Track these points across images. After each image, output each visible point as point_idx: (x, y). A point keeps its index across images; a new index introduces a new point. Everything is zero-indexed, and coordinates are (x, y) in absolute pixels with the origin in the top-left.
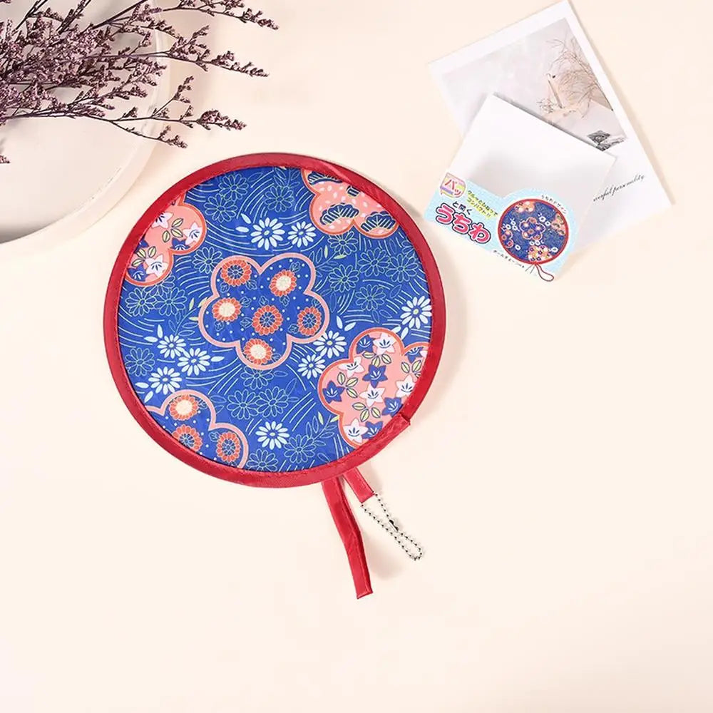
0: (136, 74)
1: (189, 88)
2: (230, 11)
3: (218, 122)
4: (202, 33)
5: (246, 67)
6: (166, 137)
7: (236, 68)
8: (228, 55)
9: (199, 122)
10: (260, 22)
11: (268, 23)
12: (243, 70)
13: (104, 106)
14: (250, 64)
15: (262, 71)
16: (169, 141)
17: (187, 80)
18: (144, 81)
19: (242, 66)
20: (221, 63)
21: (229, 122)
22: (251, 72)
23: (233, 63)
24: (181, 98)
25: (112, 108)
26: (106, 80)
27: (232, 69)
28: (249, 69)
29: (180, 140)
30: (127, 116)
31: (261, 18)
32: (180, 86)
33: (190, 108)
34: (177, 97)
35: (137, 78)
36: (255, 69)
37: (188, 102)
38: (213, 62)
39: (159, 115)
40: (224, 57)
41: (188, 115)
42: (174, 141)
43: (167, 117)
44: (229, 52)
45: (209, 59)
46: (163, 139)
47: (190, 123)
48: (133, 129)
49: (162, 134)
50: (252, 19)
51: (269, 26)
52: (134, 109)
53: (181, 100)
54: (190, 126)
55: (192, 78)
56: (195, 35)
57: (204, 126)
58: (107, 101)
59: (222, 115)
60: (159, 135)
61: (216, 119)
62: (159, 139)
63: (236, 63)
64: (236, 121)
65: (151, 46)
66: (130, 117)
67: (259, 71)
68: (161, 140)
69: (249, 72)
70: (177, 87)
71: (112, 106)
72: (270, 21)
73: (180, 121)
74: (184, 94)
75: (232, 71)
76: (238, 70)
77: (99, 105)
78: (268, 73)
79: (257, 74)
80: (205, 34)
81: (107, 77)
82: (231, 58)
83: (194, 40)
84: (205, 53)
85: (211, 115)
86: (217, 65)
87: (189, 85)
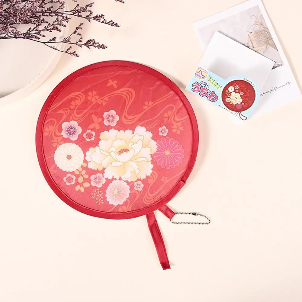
0: (56, 21)
1: (81, 29)
3: (94, 45)
5: (110, 22)
6: (69, 52)
7: (104, 22)
8: (102, 16)
9: (85, 45)
12: (108, 23)
13: (40, 35)
14: (112, 21)
15: (117, 24)
16: (71, 53)
17: (81, 25)
18: (60, 25)
19: (108, 21)
20: (98, 20)
22: (112, 24)
23: (103, 19)
24: (77, 33)
25: (44, 36)
27: (103, 22)
28: (111, 23)
29: (76, 53)
30: (51, 41)
32: (77, 27)
33: (81, 38)
34: (75, 32)
35: (57, 23)
37: (80, 35)
38: (94, 18)
39: (67, 41)
40: (99, 16)
41: (80, 41)
42: (74, 53)
43: (70, 42)
44: (102, 14)
45: (92, 16)
48: (54, 47)
49: (67, 50)
52: (55, 38)
53: (77, 34)
54: (81, 46)
55: (83, 24)
56: (87, 6)
58: (42, 33)
59: (96, 42)
62: (66, 52)
63: (105, 20)
64: (103, 45)
65: (64, 8)
67: (115, 24)
68: (67, 53)
69: (111, 25)
70: (76, 28)
73: (76, 44)
74: (79, 31)
76: (106, 23)
77: (38, 35)
78: (119, 25)
79: (115, 25)
80: (92, 6)
81: (42, 21)
82: (103, 17)
83: (86, 8)
84: (90, 14)
85: (91, 42)
86: (96, 20)
87: (81, 27)
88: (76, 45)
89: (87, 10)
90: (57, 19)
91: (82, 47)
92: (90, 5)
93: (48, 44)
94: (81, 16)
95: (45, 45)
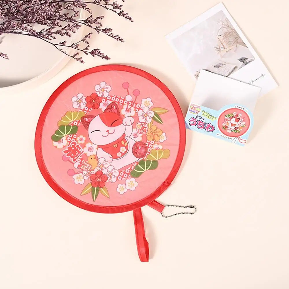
1: (89, 37)
2: (115, 10)
3: (99, 55)
5: (116, 36)
6: (76, 57)
7: (111, 35)
8: (110, 30)
9: (91, 53)
10: (126, 17)
11: (129, 18)
12: (114, 37)
13: (52, 37)
14: (118, 36)
15: (122, 39)
16: (77, 59)
17: (89, 34)
18: (70, 30)
19: (114, 35)
21: (103, 56)
22: (118, 39)
23: (111, 33)
24: (85, 41)
25: (55, 38)
26: (56, 25)
28: (117, 37)
29: (82, 59)
31: (127, 16)
32: (86, 36)
33: (88, 46)
34: (83, 40)
35: (68, 28)
36: (120, 38)
37: (88, 43)
38: (103, 30)
39: (75, 46)
40: (108, 29)
41: (87, 49)
42: (79, 59)
43: (77, 48)
44: (110, 28)
45: (101, 28)
47: (87, 53)
48: (62, 50)
50: (123, 15)
51: (130, 20)
52: (65, 42)
54: (87, 54)
55: (92, 33)
56: (97, 18)
57: (92, 55)
58: (54, 35)
59: (101, 52)
60: (73, 55)
61: (98, 53)
62: (73, 57)
63: (112, 33)
64: (106, 56)
65: (77, 17)
66: (62, 45)
67: (121, 39)
69: (117, 39)
71: (55, 37)
72: (130, 18)
73: (83, 51)
74: (87, 40)
75: (109, 36)
76: (112, 37)
77: (50, 36)
78: (124, 41)
79: (120, 40)
80: (102, 19)
82: (110, 31)
83: (96, 20)
84: (100, 26)
85: (96, 51)
86: (104, 32)
87: (90, 36)
89: (97, 21)
90: (68, 25)
92: (101, 18)
93: (57, 46)
94: (91, 27)
95: (54, 46)
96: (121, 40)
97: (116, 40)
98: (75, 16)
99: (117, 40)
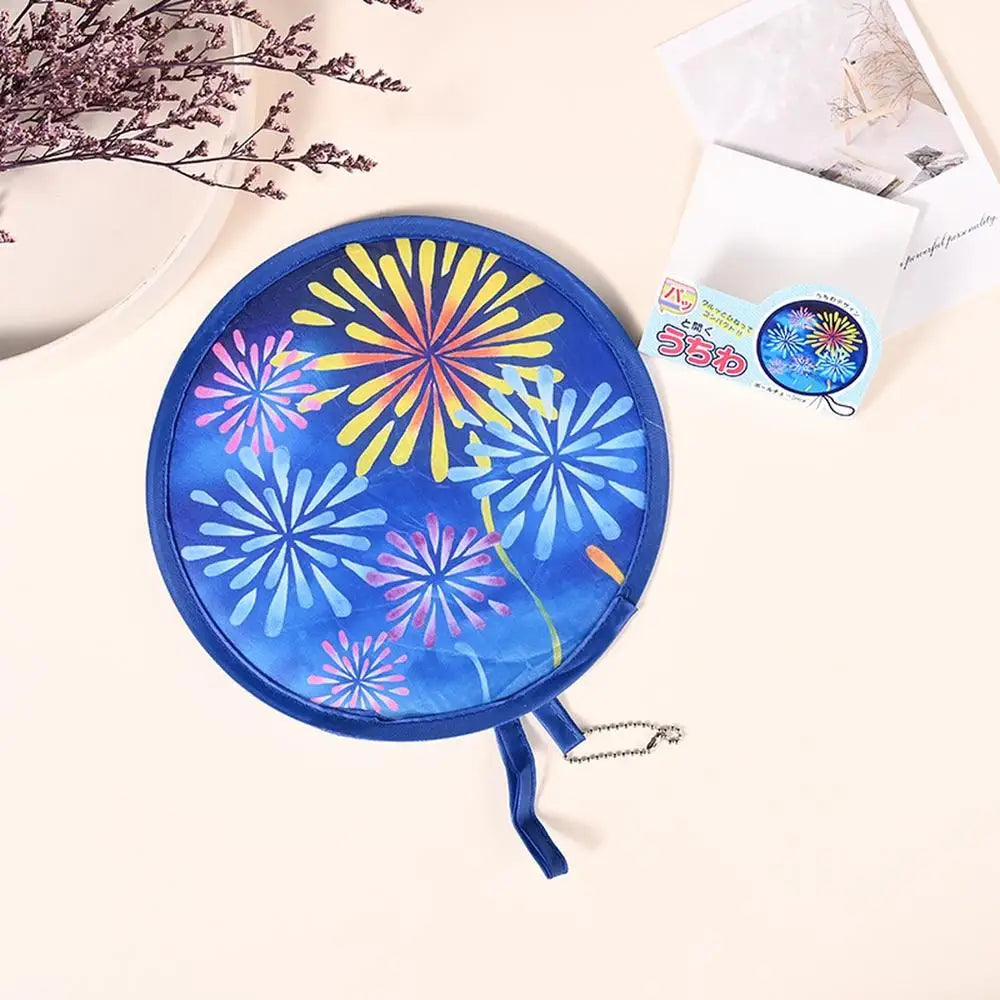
0: (203, 93)
1: (287, 110)
3: (333, 160)
4: (304, 26)
5: (374, 77)
6: (253, 186)
7: (358, 80)
8: (346, 59)
9: (302, 160)
11: (406, 3)
12: (370, 82)
13: (156, 142)
14: (380, 73)
15: (399, 82)
16: (258, 191)
17: (284, 98)
18: (216, 104)
19: (367, 76)
20: (335, 73)
22: (382, 84)
23: (353, 71)
24: (274, 124)
25: (168, 145)
26: (158, 99)
27: (352, 80)
28: (379, 80)
29: (275, 188)
30: (193, 155)
32: (273, 107)
33: (289, 139)
34: (268, 123)
35: (205, 99)
36: (388, 80)
37: (285, 130)
38: (322, 70)
39: (243, 151)
40: (339, 61)
41: (287, 150)
42: (268, 190)
43: (255, 156)
44: (346, 54)
45: (316, 64)
46: (250, 188)
47: (291, 163)
48: (203, 175)
49: (247, 180)
52: (203, 144)
53: (275, 129)
54: (291, 168)
55: (290, 95)
56: (294, 30)
58: (160, 134)
60: (243, 183)
61: (330, 156)
62: (244, 188)
63: (358, 71)
64: (360, 158)
65: (225, 47)
66: (197, 158)
67: (394, 83)
68: (246, 189)
69: (379, 86)
70: (268, 110)
71: (169, 141)
73: (273, 160)
74: (280, 119)
75: (352, 84)
76: (362, 82)
77: (149, 141)
78: (408, 87)
79: (391, 87)
80: (309, 28)
81: (158, 94)
82: (350, 64)
83: (291, 37)
84: (310, 56)
85: (322, 151)
86: (328, 75)
87: (286, 104)
88: (272, 163)
89: (295, 42)
90: (204, 86)
91: (293, 170)
93: (181, 167)
94: (280, 68)
95: (175, 172)
96: (396, 85)
97: (377, 91)
98: (215, 47)
99: (382, 89)
